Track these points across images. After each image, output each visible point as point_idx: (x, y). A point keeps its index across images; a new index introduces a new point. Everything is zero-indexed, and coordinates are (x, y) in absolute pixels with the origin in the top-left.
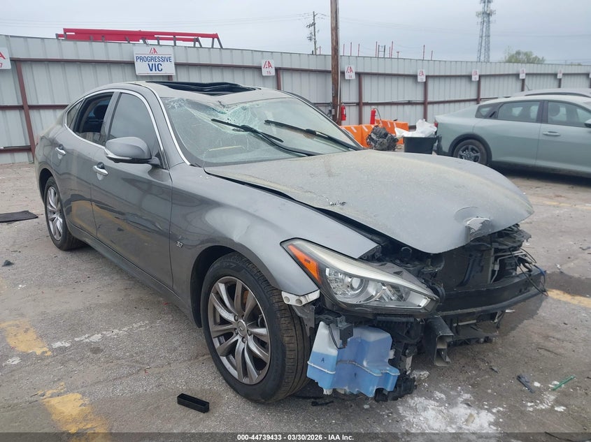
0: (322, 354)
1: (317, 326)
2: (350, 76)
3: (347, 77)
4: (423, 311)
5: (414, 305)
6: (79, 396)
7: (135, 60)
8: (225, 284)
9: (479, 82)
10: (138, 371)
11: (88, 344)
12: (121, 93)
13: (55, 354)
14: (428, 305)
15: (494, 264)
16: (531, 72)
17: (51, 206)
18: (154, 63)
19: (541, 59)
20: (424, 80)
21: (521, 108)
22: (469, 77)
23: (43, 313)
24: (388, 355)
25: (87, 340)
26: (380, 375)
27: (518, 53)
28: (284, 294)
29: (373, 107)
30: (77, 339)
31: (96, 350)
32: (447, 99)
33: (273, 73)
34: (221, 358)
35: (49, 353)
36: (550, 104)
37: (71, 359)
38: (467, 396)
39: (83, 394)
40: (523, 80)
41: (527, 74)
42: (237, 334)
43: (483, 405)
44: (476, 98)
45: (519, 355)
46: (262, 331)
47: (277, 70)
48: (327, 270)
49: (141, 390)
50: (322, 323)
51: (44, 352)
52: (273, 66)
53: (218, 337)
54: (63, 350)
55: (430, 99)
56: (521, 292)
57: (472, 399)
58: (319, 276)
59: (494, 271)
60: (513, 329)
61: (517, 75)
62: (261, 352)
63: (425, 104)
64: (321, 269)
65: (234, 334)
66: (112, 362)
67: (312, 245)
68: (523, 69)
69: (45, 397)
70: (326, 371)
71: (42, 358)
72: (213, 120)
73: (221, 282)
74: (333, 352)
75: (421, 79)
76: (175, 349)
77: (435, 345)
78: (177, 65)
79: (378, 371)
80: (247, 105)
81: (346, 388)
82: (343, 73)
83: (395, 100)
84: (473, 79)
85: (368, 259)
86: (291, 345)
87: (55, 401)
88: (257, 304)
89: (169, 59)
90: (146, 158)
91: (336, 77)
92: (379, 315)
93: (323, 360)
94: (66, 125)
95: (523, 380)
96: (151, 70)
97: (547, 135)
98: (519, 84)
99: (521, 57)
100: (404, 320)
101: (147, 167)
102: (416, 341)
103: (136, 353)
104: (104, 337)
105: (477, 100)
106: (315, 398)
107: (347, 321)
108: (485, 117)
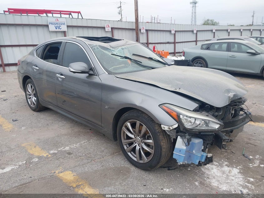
0: (180, 149)
1: (177, 138)
2: (143, 31)
3: (142, 32)
4: (217, 130)
5: (214, 128)
6: (71, 172)
7: (49, 24)
8: (130, 123)
9: (197, 33)
10: (91, 161)
11: (65, 151)
12: (67, 42)
13: (52, 156)
14: (219, 127)
15: (232, 110)
16: (217, 29)
17: (29, 92)
18: (57, 25)
19: (218, 22)
20: (174, 33)
21: (218, 45)
22: (193, 31)
23: (39, 139)
24: (202, 148)
25: (64, 150)
26: (201, 156)
27: (208, 20)
28: (162, 126)
29: (154, 45)
30: (59, 149)
31: (69, 154)
32: (184, 41)
33: (110, 30)
34: (128, 153)
35: (50, 156)
36: (232, 44)
37: (60, 158)
38: (226, 163)
39: (72, 171)
40: (214, 33)
41: (216, 30)
42: (136, 143)
43: (234, 166)
44: (195, 40)
45: (241, 147)
46: (150, 141)
47: (112, 28)
48: (181, 115)
49: (96, 168)
50: (179, 137)
51: (47, 156)
52: (110, 27)
53: (126, 145)
54: (54, 154)
55: (176, 41)
56: (243, 121)
57: (228, 164)
58: (177, 118)
59: (232, 114)
60: (236, 136)
61: (212, 31)
62: (149, 150)
63: (174, 43)
64: (178, 115)
65: (134, 143)
66: (78, 158)
67: (173, 106)
68: (214, 28)
69: (56, 174)
70: (182, 155)
71: (47, 158)
72: (112, 54)
73: (128, 122)
74: (184, 148)
75: (173, 32)
76: (103, 151)
77: (222, 143)
78: (68, 26)
79: (199, 154)
80: (123, 47)
81: (186, 162)
82: (140, 30)
83: (162, 42)
84: (194, 32)
85: (195, 111)
86: (164, 146)
87: (61, 175)
88: (147, 130)
89: (64, 24)
90: (87, 71)
91: (138, 32)
92: (202, 132)
93: (180, 151)
94: (36, 56)
95: (245, 156)
96: (56, 29)
97: (231, 57)
98: (213, 34)
99: (209, 22)
100: (211, 133)
101: (87, 75)
102: (211, 142)
103: (87, 154)
104: (70, 148)
105: (196, 41)
106: (169, 167)
107: (189, 135)
108: (205, 49)
